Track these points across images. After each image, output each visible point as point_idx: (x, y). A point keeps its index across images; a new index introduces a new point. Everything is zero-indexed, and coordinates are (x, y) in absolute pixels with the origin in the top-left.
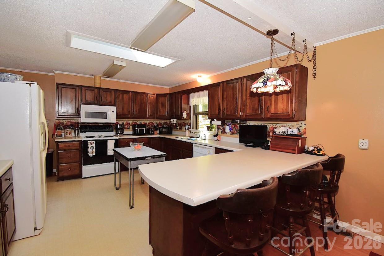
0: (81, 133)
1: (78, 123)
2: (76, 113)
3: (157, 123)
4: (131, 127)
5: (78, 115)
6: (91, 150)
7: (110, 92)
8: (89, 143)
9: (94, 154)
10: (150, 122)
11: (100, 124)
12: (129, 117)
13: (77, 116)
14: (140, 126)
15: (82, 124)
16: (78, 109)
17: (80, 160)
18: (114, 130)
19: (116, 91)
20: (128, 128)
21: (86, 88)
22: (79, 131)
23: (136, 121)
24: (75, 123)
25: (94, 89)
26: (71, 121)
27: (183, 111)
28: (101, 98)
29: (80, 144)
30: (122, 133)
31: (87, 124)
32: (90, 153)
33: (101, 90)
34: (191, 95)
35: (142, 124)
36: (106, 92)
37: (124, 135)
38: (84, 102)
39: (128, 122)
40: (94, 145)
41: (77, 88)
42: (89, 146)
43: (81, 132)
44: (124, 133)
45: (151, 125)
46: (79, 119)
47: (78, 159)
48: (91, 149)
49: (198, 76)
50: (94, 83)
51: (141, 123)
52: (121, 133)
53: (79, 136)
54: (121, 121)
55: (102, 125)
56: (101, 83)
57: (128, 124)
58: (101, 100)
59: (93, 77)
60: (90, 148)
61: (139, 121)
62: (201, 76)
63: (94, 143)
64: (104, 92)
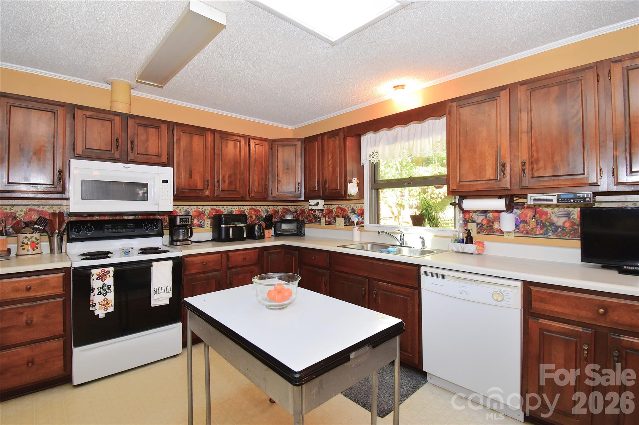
0: (68, 244)
1: (61, 214)
2: (53, 184)
3: (267, 212)
4: (207, 223)
5: (60, 189)
6: (101, 298)
7: (158, 128)
8: (95, 277)
9: (111, 309)
10: (251, 209)
11: (126, 218)
12: (207, 197)
13: (58, 193)
14: (231, 218)
15: (73, 219)
16: (60, 172)
17: (64, 330)
18: (166, 232)
19: (172, 126)
20: (200, 226)
21: (90, 113)
22: (65, 237)
23: (220, 208)
24: (54, 214)
25: (111, 117)
26: (41, 208)
27: (348, 178)
28: (132, 143)
29: (66, 279)
30: (187, 240)
31: (89, 218)
32: (97, 306)
33: (131, 122)
34: (367, 139)
35: (234, 213)
36: (146, 126)
37: (192, 242)
38: (81, 153)
39: (200, 209)
40: (110, 281)
41: (61, 111)
42: (96, 284)
43: (69, 240)
44: (193, 239)
45: (254, 217)
46: (65, 202)
47: (60, 329)
48: (100, 293)
49: (395, 87)
50: (111, 101)
51: (232, 212)
52: (183, 240)
53: (63, 251)
54: (184, 208)
55: (131, 218)
56: (130, 104)
57: (200, 214)
58: (132, 148)
59: (109, 87)
60: (96, 291)
61: (226, 208)
62: (403, 86)
63: (112, 274)
64: (139, 128)
